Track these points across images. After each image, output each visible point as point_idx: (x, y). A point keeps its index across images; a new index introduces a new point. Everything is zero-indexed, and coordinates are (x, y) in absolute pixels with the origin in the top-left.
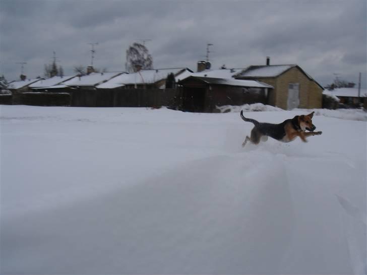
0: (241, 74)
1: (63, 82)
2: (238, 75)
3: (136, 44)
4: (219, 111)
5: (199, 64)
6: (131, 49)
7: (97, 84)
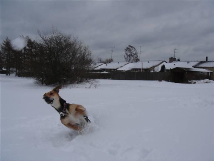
0: (197, 65)
1: (98, 66)
2: (195, 66)
3: (129, 46)
4: (191, 83)
5: (170, 59)
6: (127, 48)
7: (118, 68)
